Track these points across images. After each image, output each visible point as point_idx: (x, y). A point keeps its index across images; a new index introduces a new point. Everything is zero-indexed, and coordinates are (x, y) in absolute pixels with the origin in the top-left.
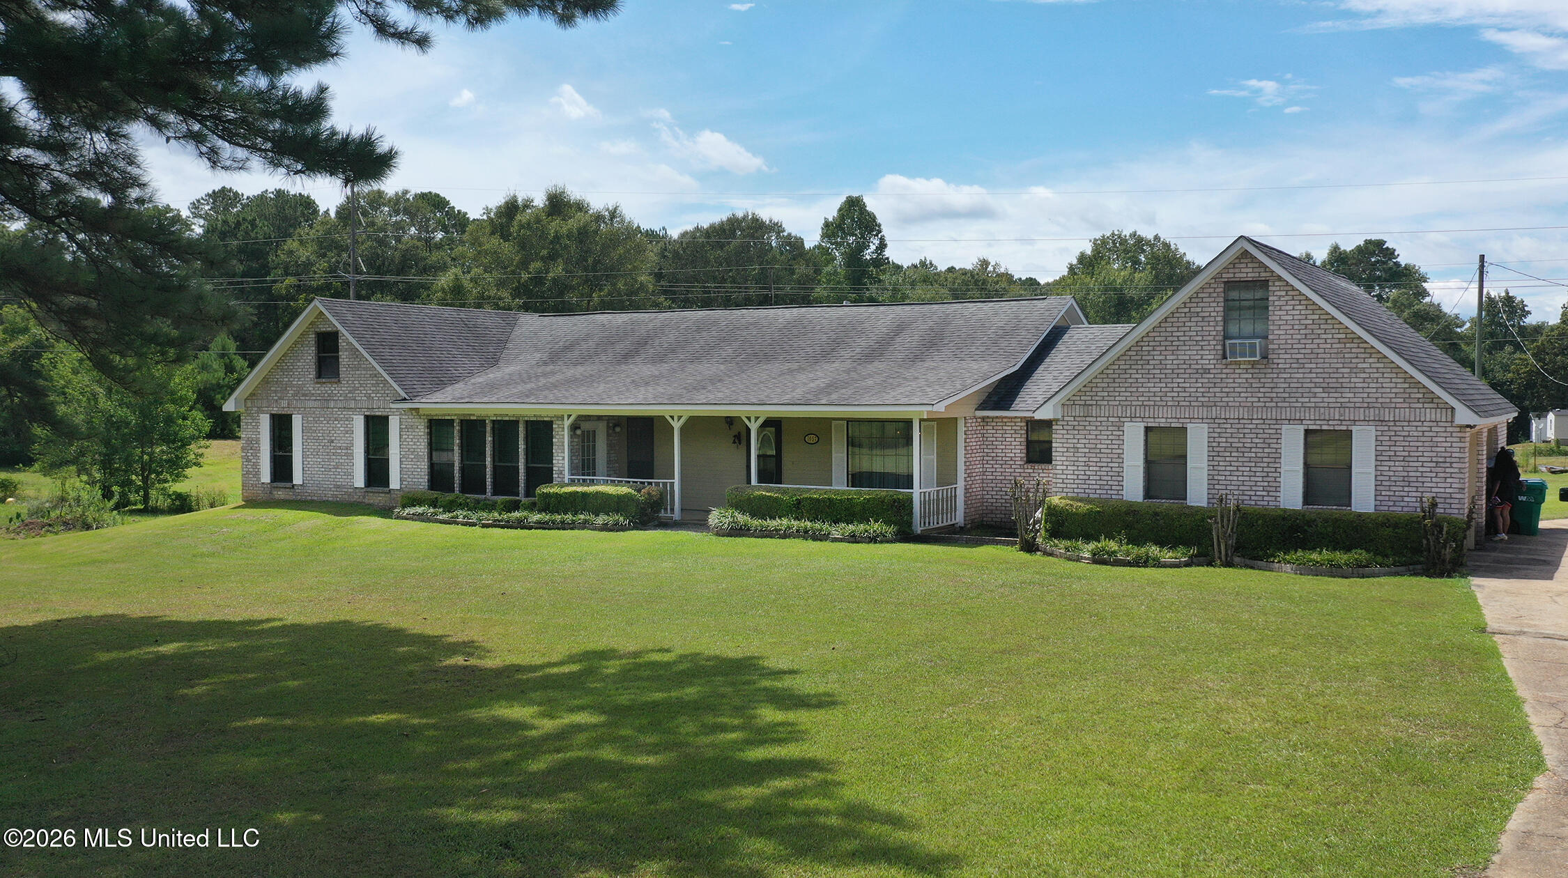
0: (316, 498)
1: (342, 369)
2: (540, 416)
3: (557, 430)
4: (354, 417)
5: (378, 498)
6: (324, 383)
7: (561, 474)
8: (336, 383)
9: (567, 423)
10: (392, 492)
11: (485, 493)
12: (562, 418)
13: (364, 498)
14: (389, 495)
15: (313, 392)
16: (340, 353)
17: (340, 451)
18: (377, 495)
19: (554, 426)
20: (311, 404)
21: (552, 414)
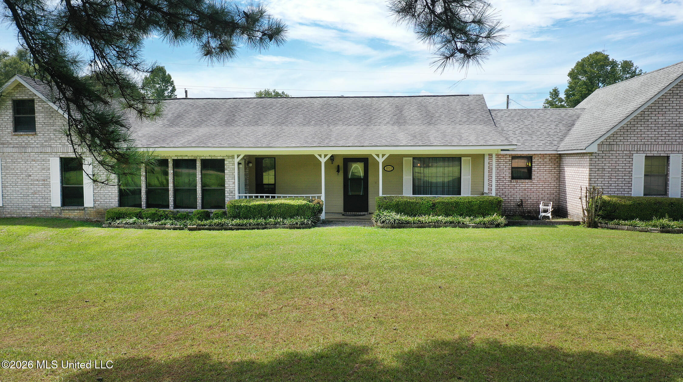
0: (15, 216)
1: (38, 126)
2: (214, 156)
3: (228, 165)
4: (51, 158)
5: (73, 213)
6: (21, 135)
7: (232, 193)
8: (33, 135)
9: (237, 160)
10: (86, 209)
11: (168, 207)
12: (233, 157)
13: (60, 213)
14: (83, 212)
15: (11, 141)
16: (36, 115)
17: (37, 182)
18: (72, 211)
19: (226, 162)
20: (9, 150)
21: (224, 154)
